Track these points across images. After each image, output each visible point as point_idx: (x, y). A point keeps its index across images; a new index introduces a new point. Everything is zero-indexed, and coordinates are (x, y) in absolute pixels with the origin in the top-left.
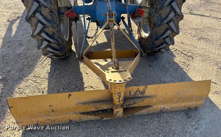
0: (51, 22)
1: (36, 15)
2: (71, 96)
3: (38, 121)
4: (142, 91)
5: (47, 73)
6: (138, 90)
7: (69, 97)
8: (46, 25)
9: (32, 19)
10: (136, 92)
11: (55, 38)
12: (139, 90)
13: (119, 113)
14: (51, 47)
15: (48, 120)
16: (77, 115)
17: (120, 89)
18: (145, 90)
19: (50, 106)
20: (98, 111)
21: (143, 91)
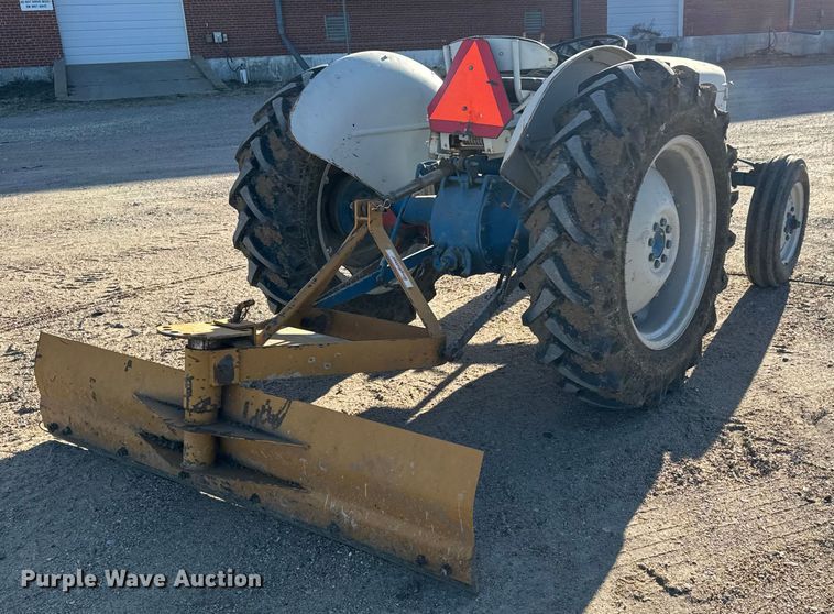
0: (268, 214)
2: (131, 367)
3: (70, 419)
4: (275, 413)
6: (267, 407)
7: (126, 370)
10: (261, 409)
12: (270, 409)
13: (187, 454)
14: (266, 281)
16: (136, 435)
17: (190, 365)
18: (284, 415)
19: (91, 379)
21: (278, 415)
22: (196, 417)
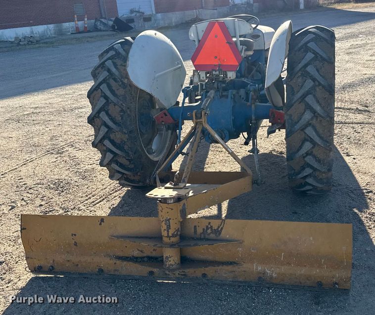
0: (119, 125)
1: (101, 115)
2: (104, 222)
3: (54, 261)
4: (216, 228)
5: (110, 208)
6: (209, 226)
7: (100, 224)
8: (112, 129)
9: (95, 119)
10: (205, 228)
11: (124, 150)
12: (211, 227)
13: (170, 261)
14: (117, 163)
15: (69, 261)
16: (110, 260)
17: (168, 212)
18: (222, 228)
19: (72, 235)
20: (142, 258)
21: (218, 229)
22: (173, 240)
